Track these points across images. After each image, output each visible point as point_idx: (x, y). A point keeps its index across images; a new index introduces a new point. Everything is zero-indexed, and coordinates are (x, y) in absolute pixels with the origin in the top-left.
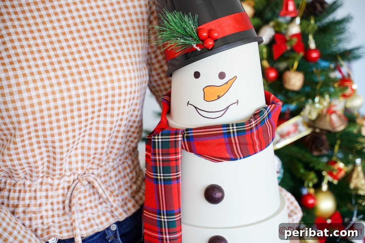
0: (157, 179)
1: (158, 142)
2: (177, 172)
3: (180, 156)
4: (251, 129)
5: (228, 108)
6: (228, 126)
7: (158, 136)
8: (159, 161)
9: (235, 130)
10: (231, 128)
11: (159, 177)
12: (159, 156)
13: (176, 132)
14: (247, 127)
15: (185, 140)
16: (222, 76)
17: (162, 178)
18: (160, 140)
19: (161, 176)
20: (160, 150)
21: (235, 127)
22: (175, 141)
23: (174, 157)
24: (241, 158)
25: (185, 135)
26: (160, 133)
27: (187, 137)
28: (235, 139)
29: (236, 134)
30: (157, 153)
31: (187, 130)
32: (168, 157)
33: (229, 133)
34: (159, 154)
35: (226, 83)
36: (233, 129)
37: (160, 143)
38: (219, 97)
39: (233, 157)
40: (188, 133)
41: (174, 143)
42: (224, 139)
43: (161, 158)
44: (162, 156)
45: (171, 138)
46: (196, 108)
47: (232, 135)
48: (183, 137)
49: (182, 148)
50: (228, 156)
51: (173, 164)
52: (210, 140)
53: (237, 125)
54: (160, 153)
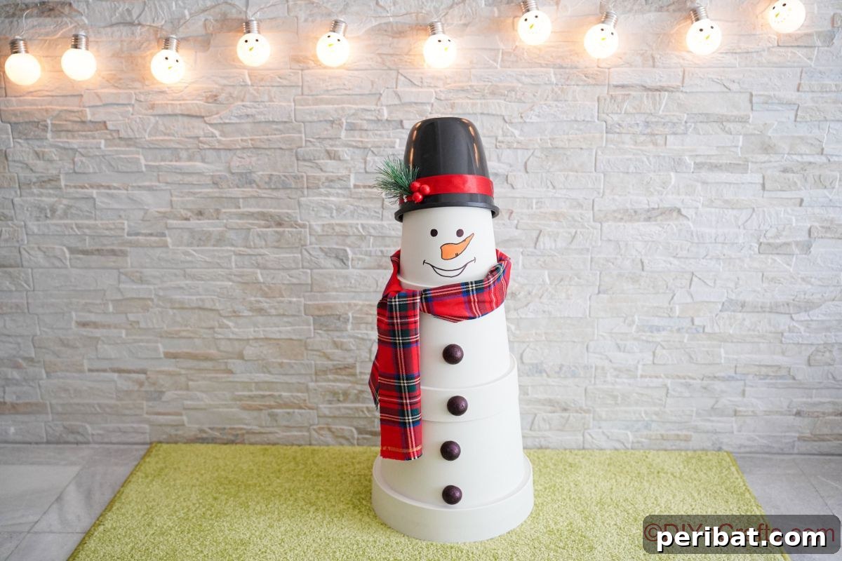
0: (396, 343)
1: (396, 305)
2: (416, 334)
3: (418, 318)
4: (489, 286)
5: (466, 265)
6: (467, 284)
7: (395, 298)
8: (397, 324)
9: (474, 288)
10: (470, 286)
11: (398, 341)
12: (397, 319)
13: (413, 294)
14: (485, 284)
15: (424, 300)
16: (460, 233)
17: (401, 341)
18: (397, 303)
19: (399, 340)
20: (398, 313)
21: (474, 285)
22: (414, 303)
23: (413, 319)
24: (479, 317)
25: (424, 296)
26: (397, 295)
27: (426, 298)
28: (474, 297)
29: (475, 292)
30: (395, 316)
31: (425, 291)
32: (407, 320)
33: (469, 291)
34: (397, 317)
35: (464, 240)
36: (472, 287)
37: (398, 306)
38: (457, 255)
39: (472, 315)
40: (426, 294)
41: (411, 305)
42: (464, 299)
43: (399, 321)
44: (401, 319)
45: (409, 301)
46: (433, 267)
47: (471, 293)
48: (421, 299)
49: (420, 310)
50: (468, 314)
51: (412, 326)
52: (448, 299)
53: (476, 282)
54: (398, 315)
